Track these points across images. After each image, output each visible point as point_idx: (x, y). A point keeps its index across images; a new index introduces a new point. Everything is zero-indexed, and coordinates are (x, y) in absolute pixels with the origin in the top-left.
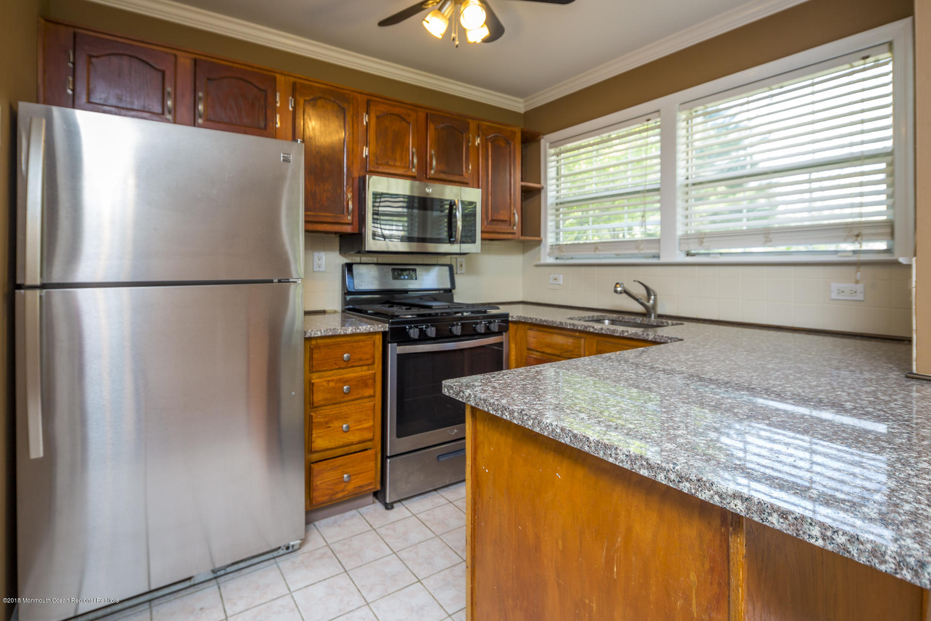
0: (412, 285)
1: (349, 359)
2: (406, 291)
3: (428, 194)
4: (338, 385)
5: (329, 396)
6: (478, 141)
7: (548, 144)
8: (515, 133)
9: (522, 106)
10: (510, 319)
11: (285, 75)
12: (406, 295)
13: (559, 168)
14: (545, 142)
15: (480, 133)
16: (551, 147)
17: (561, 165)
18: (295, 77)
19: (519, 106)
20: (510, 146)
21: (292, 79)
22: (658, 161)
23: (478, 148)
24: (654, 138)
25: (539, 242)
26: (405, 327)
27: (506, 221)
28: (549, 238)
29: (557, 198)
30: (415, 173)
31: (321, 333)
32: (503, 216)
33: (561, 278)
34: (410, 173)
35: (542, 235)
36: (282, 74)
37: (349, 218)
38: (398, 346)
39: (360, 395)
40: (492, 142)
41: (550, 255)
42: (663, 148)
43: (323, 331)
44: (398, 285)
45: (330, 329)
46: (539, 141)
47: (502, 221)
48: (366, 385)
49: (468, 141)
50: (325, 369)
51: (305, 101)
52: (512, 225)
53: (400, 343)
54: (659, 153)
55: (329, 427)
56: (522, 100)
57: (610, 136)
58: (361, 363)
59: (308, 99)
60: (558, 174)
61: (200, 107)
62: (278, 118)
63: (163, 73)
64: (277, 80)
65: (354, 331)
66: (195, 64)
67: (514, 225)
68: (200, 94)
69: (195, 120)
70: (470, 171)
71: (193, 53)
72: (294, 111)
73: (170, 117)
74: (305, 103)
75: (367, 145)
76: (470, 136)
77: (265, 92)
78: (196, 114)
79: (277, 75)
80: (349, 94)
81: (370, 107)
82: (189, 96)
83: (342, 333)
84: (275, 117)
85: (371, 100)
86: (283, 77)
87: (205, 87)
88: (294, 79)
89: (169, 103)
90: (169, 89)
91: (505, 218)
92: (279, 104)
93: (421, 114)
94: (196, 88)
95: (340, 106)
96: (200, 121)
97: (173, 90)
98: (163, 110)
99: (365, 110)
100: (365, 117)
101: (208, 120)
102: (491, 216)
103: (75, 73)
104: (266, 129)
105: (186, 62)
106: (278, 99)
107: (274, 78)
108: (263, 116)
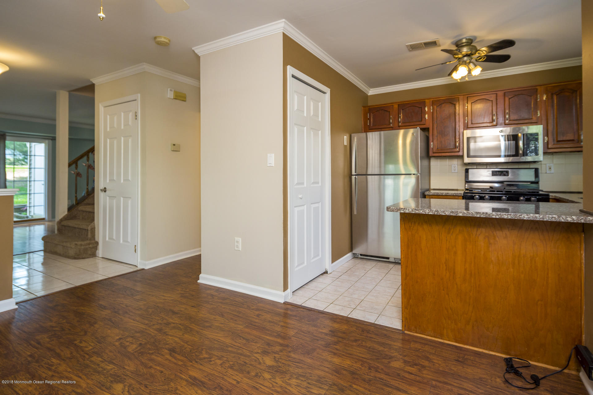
2: (502, 182)
6: (545, 97)
8: (580, 84)
10: (550, 197)
15: (547, 92)
20: (576, 94)
23: (545, 101)
27: (573, 140)
32: (570, 137)
34: (492, 125)
37: (458, 149)
40: (557, 95)
47: (569, 140)
49: (536, 99)
61: (400, 120)
62: (427, 116)
63: (389, 112)
64: (426, 102)
65: (446, 194)
66: (398, 106)
67: (582, 142)
68: (400, 115)
69: (399, 124)
70: (539, 115)
71: (398, 103)
72: (433, 111)
73: (391, 125)
74: (437, 108)
75: (467, 117)
76: (538, 96)
77: (421, 108)
78: (399, 122)
79: (426, 100)
80: (457, 98)
81: (468, 100)
82: (397, 117)
83: (441, 195)
84: (425, 116)
85: (469, 97)
86: (428, 100)
87: (402, 112)
88: (432, 99)
89: (391, 121)
90: (391, 117)
91: (572, 138)
92: (427, 111)
93: (500, 94)
94: (399, 114)
95: (452, 104)
96: (400, 124)
97: (392, 116)
98: (390, 123)
99: (466, 102)
100: (466, 105)
101: (402, 123)
102: (557, 138)
103: (369, 119)
104: (421, 121)
105: (396, 106)
106: (426, 109)
107: (425, 101)
108: (421, 117)
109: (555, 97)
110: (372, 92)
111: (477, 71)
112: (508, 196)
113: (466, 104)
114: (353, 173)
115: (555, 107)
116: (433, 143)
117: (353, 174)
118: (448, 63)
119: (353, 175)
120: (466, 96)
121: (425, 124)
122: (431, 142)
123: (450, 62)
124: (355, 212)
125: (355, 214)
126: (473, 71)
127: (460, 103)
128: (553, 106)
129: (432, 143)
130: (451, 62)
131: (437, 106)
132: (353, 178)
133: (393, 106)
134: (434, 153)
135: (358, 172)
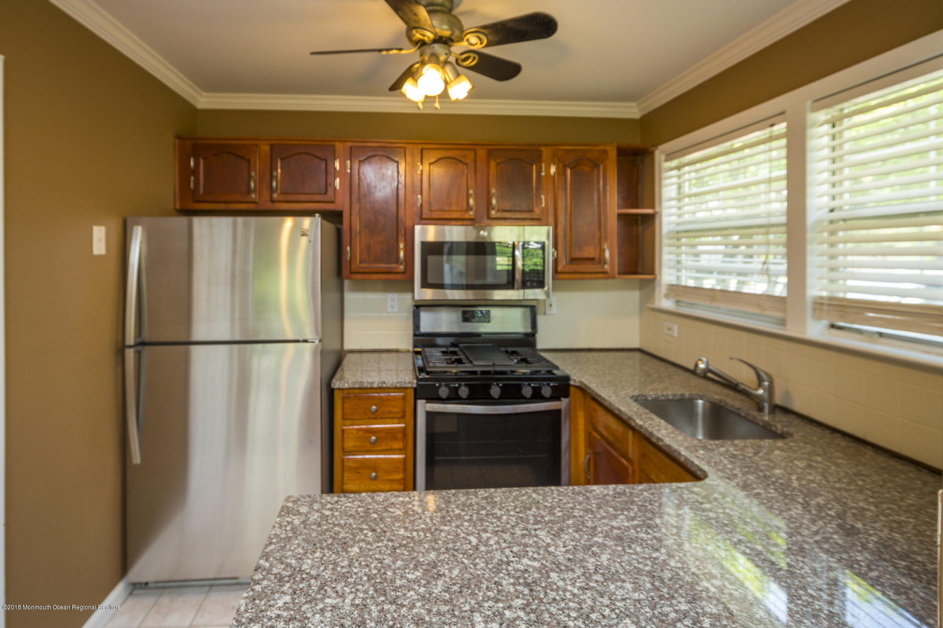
0: (484, 328)
1: (376, 411)
2: (478, 335)
3: (483, 237)
4: (367, 435)
5: (358, 444)
6: (553, 170)
7: (663, 157)
8: (605, 152)
9: (636, 110)
10: (572, 383)
11: (343, 141)
12: (480, 338)
13: (682, 185)
14: (659, 154)
15: (556, 159)
16: (667, 160)
17: (684, 182)
18: (352, 141)
19: (632, 111)
20: (599, 171)
21: (350, 144)
22: (784, 183)
23: (554, 177)
24: (779, 150)
25: (653, 281)
26: (435, 385)
27: (593, 259)
28: (667, 276)
29: (678, 224)
30: (472, 215)
31: (349, 385)
32: (589, 252)
33: (675, 327)
34: (467, 216)
35: (657, 272)
36: (340, 141)
37: (402, 267)
38: (427, 402)
39: (389, 447)
40: (571, 169)
41: (667, 296)
42: (789, 166)
43: (350, 383)
44: (469, 328)
45: (357, 382)
46: (652, 153)
47: (587, 259)
48: (395, 438)
49: (539, 172)
50: (355, 418)
51: (360, 162)
52: (602, 263)
53: (430, 400)
54: (784, 172)
55: (359, 473)
56: (634, 104)
57: (732, 145)
58: (391, 415)
59: (362, 159)
60: (679, 193)
61: (274, 184)
62: (338, 180)
63: (249, 161)
64: (337, 146)
65: (380, 385)
66: (271, 149)
67: (605, 263)
68: (275, 173)
69: (271, 196)
70: (543, 205)
71: (271, 140)
72: (351, 172)
73: (253, 196)
74: (359, 164)
75: (421, 194)
76: (543, 165)
77: (326, 160)
78: (272, 191)
79: (336, 143)
80: (401, 147)
81: (424, 156)
82: (268, 177)
83: (369, 386)
84: (334, 181)
85: (427, 149)
86: (342, 144)
87: (279, 165)
89: (252, 185)
90: (253, 174)
91: (591, 256)
92: (338, 169)
93: (482, 153)
94: (273, 168)
95: (393, 160)
96: (275, 195)
97: (256, 174)
98: (249, 191)
99: (419, 159)
100: (419, 166)
101: (281, 193)
102: (571, 254)
103: (195, 172)
104: (326, 193)
105: (265, 147)
106: (337, 165)
107: (334, 146)
108: (324, 183)
109: (569, 171)
110: (204, 101)
111: (461, 89)
112: (501, 385)
113: (419, 164)
114: (131, 339)
115: (569, 191)
116: (351, 249)
117: (128, 342)
118: (395, 51)
119: (130, 347)
120: (420, 147)
121: (333, 202)
123: (400, 49)
124: (136, 457)
125: (138, 465)
126: (450, 87)
127: (408, 160)
128: (566, 189)
129: (348, 248)
130: (403, 52)
132: (130, 354)
133: (256, 145)
134: (352, 273)
135: (146, 337)
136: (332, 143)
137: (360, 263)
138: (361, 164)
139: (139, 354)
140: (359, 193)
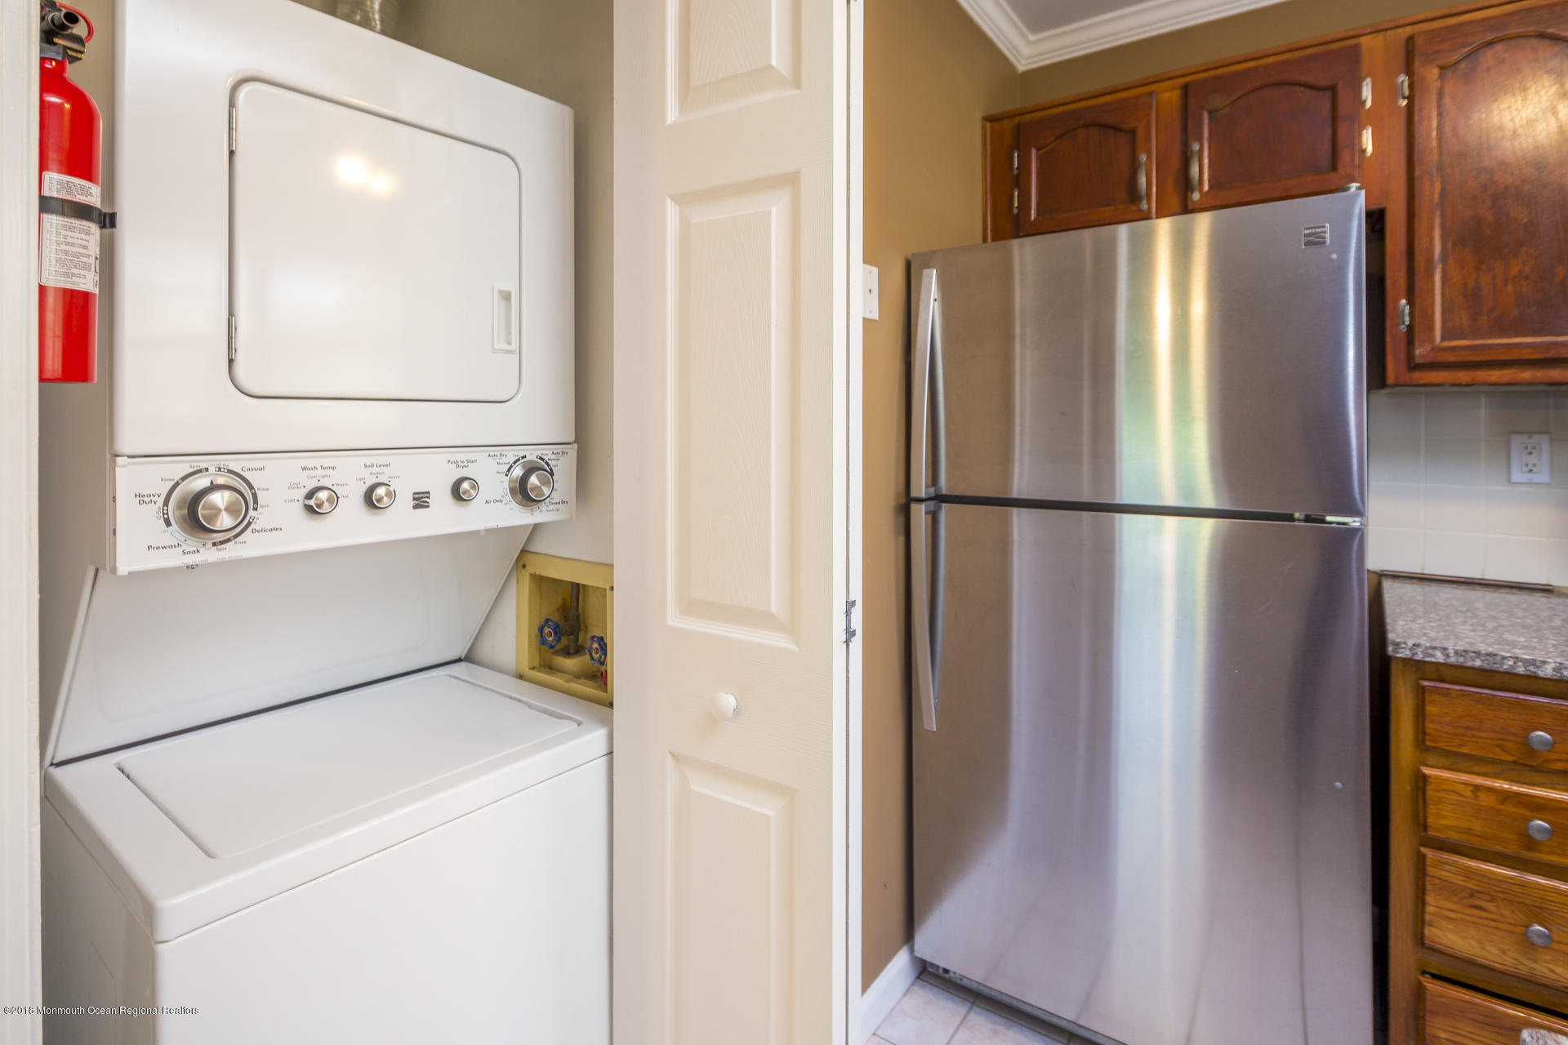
1: (1549, 748)
5: (1478, 826)
11: (1384, 30)
18: (1414, 23)
21: (1408, 32)
36: (1373, 32)
59: (1449, 61)
61: (1194, 172)
62: (1368, 133)
63: (1133, 133)
64: (1364, 48)
66: (1183, 96)
68: (1196, 147)
69: (1185, 198)
71: (1181, 76)
72: (1410, 104)
73: (1143, 206)
74: (1441, 77)
77: (1333, 89)
78: (1188, 186)
79: (1363, 40)
82: (1181, 158)
84: (1360, 135)
86: (1380, 36)
87: (1204, 128)
88: (1409, 30)
89: (1145, 183)
90: (1143, 158)
92: (1369, 104)
94: (1187, 135)
96: (1197, 195)
97: (1149, 157)
98: (1134, 196)
101: (1212, 188)
103: (1021, 180)
104: (1333, 170)
105: (1170, 96)
106: (1366, 93)
107: (1357, 46)
108: (1327, 145)
114: (920, 488)
116: (1412, 304)
117: (914, 494)
119: (920, 500)
122: (1397, 301)
124: (932, 717)
129: (1404, 302)
131: (1442, 68)
132: (919, 512)
133: (1150, 94)
134: (1413, 366)
135: (944, 486)
136: (1352, 42)
137: (1443, 338)
138: (1449, 73)
139: (934, 516)
140: (1440, 154)
